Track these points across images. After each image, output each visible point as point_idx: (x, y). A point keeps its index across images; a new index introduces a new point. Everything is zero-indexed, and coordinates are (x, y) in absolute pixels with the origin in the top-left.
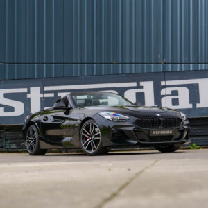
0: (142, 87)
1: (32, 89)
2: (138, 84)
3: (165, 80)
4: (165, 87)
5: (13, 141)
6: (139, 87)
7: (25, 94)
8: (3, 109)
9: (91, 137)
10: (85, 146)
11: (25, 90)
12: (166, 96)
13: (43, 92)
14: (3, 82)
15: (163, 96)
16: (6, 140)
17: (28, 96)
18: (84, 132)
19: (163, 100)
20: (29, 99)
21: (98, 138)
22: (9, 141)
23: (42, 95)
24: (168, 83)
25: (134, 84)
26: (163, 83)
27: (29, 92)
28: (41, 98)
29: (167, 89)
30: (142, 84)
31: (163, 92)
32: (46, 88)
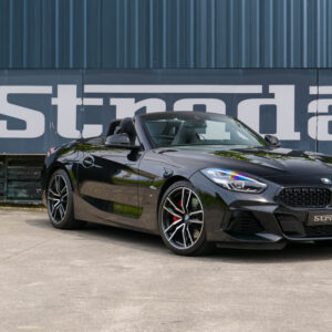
0: (272, 96)
1: (61, 88)
2: (266, 89)
3: (317, 84)
4: (317, 97)
5: (23, 184)
6: (266, 94)
7: (47, 97)
8: (5, 122)
9: (183, 216)
10: (169, 232)
11: (48, 90)
12: (318, 114)
13: (81, 94)
14: (6, 72)
15: (312, 115)
16: (9, 181)
17: (54, 101)
18: (168, 205)
19: (312, 122)
20: (56, 107)
21: (197, 221)
22: (15, 184)
23: (79, 102)
24: (324, 90)
25: (258, 89)
26: (313, 90)
27: (55, 94)
28: (78, 107)
29: (320, 101)
30: (272, 89)
31: (312, 107)
32: (88, 89)
